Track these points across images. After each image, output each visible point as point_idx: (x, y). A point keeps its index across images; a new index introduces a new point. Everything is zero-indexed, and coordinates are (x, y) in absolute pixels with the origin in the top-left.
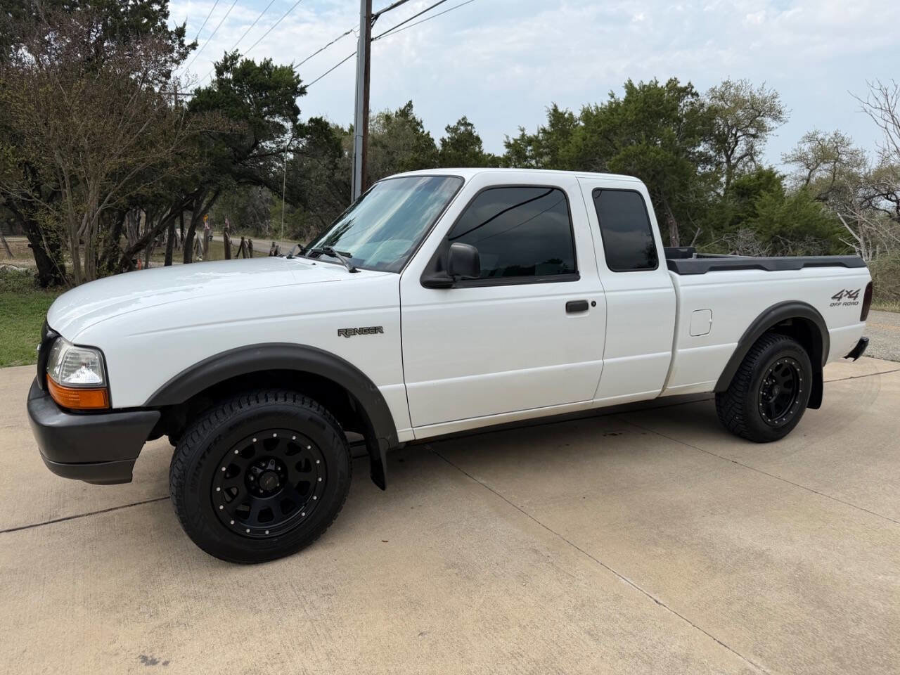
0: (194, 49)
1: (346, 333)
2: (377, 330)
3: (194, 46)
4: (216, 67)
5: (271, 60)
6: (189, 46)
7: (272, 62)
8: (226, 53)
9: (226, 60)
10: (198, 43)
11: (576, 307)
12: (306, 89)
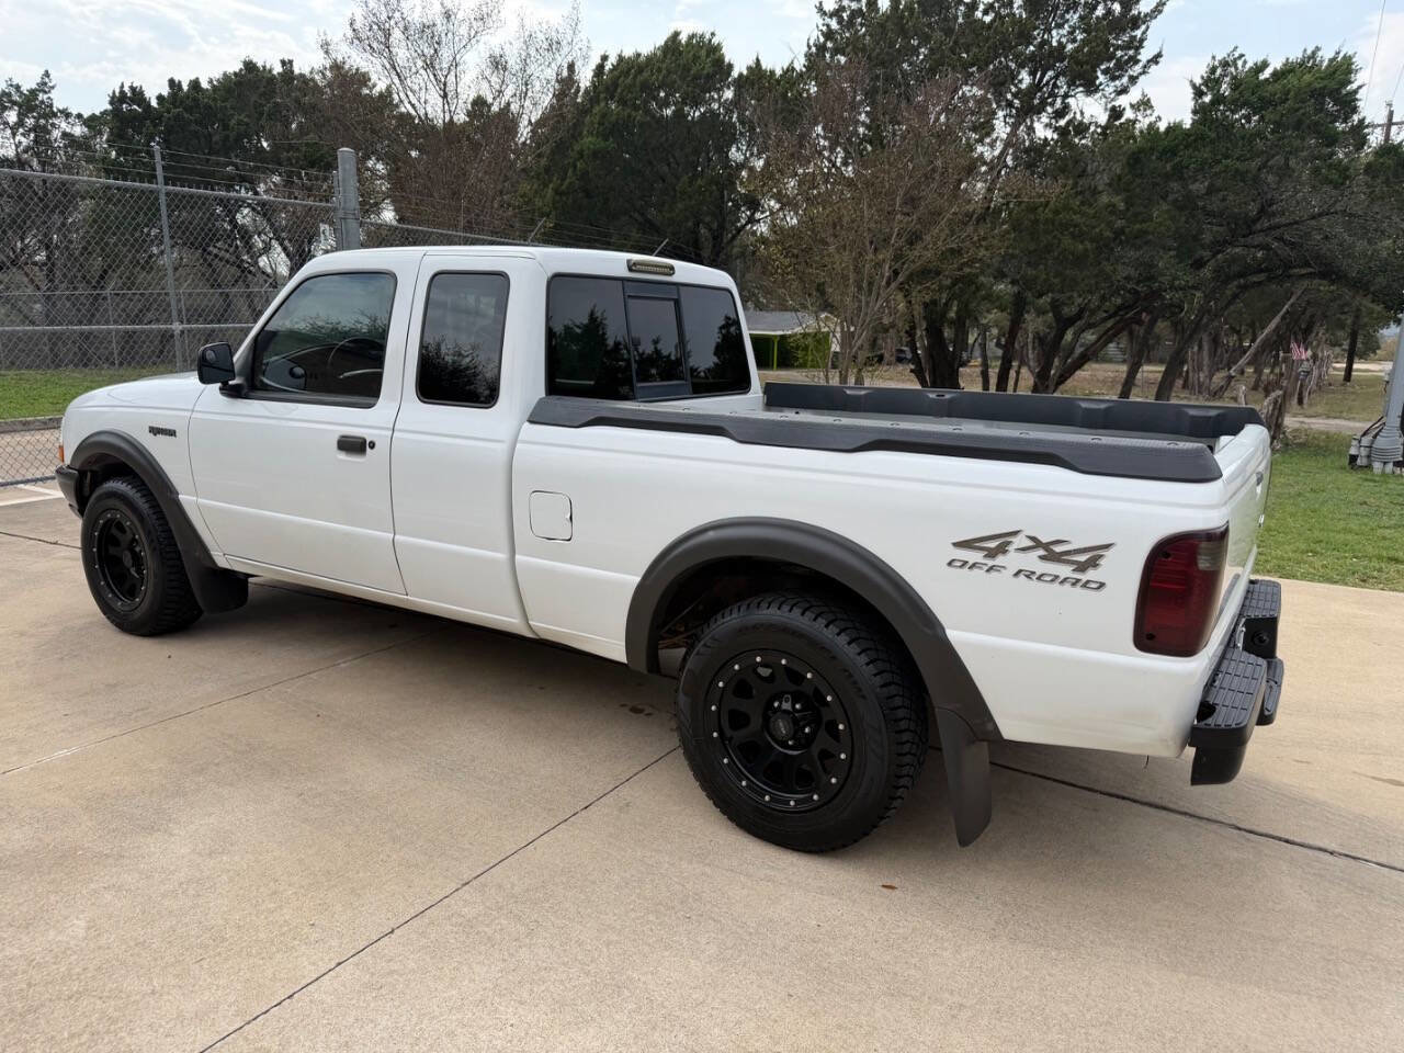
0: (1157, 63)
1: (155, 431)
2: (172, 433)
3: (1155, 60)
4: (1194, 86)
5: (1318, 49)
6: (1149, 61)
7: (1320, 54)
8: (1214, 58)
9: (1213, 71)
10: (1163, 53)
11: (353, 446)
12: (1361, 91)
